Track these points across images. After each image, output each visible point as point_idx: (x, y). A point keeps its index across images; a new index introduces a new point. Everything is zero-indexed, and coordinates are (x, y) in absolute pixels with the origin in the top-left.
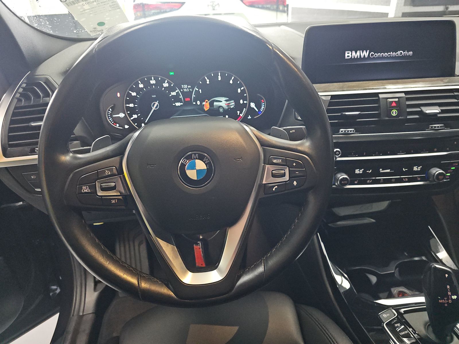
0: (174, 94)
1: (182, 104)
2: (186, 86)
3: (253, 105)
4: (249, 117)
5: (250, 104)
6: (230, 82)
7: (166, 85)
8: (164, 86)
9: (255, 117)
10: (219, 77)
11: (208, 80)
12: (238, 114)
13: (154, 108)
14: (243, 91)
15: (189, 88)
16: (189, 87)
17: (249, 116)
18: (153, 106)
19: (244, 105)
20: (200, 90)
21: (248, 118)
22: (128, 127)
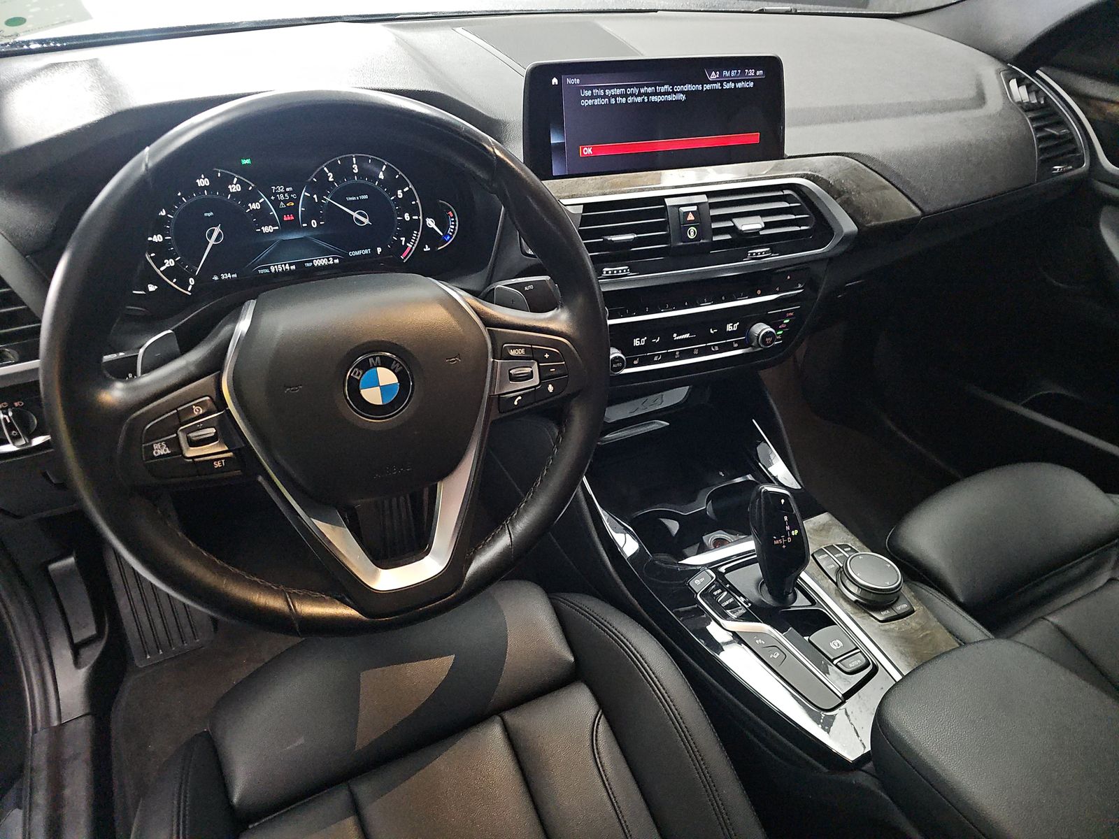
0: (255, 206)
1: (277, 228)
2: (281, 189)
3: (431, 223)
4: (427, 249)
5: (424, 222)
6: (380, 177)
7: (235, 188)
8: (231, 191)
9: (439, 248)
10: (355, 166)
11: (330, 174)
12: (403, 244)
13: (212, 242)
14: (408, 195)
15: (289, 193)
16: (288, 189)
17: (427, 246)
18: (210, 237)
19: (414, 225)
20: (315, 196)
21: (425, 250)
22: (156, 287)
